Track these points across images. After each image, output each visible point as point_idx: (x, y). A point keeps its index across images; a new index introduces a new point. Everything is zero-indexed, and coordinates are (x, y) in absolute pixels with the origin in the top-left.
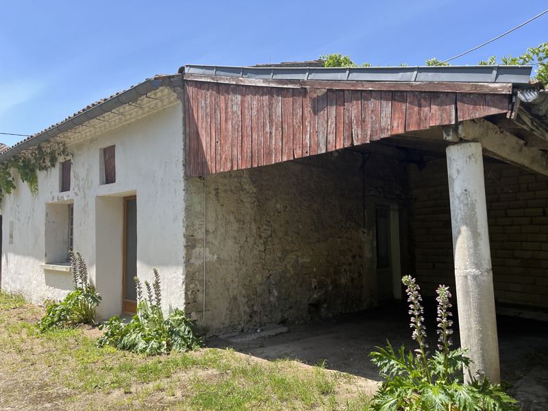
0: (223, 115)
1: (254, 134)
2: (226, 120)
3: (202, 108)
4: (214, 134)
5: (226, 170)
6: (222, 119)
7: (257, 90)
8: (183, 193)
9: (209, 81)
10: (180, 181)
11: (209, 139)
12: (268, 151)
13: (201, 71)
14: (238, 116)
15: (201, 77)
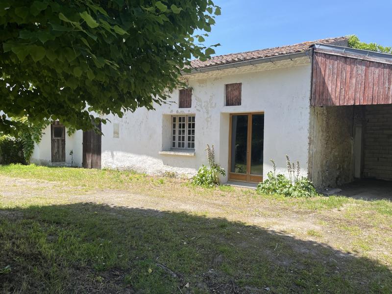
0: (348, 75)
1: (375, 87)
2: (351, 78)
3: (329, 69)
4: (339, 84)
5: (349, 104)
6: (347, 77)
7: (379, 64)
8: (309, 115)
9: (338, 55)
10: (307, 108)
11: (334, 87)
12: (386, 97)
13: (331, 49)
14: (362, 77)
15: (331, 52)
